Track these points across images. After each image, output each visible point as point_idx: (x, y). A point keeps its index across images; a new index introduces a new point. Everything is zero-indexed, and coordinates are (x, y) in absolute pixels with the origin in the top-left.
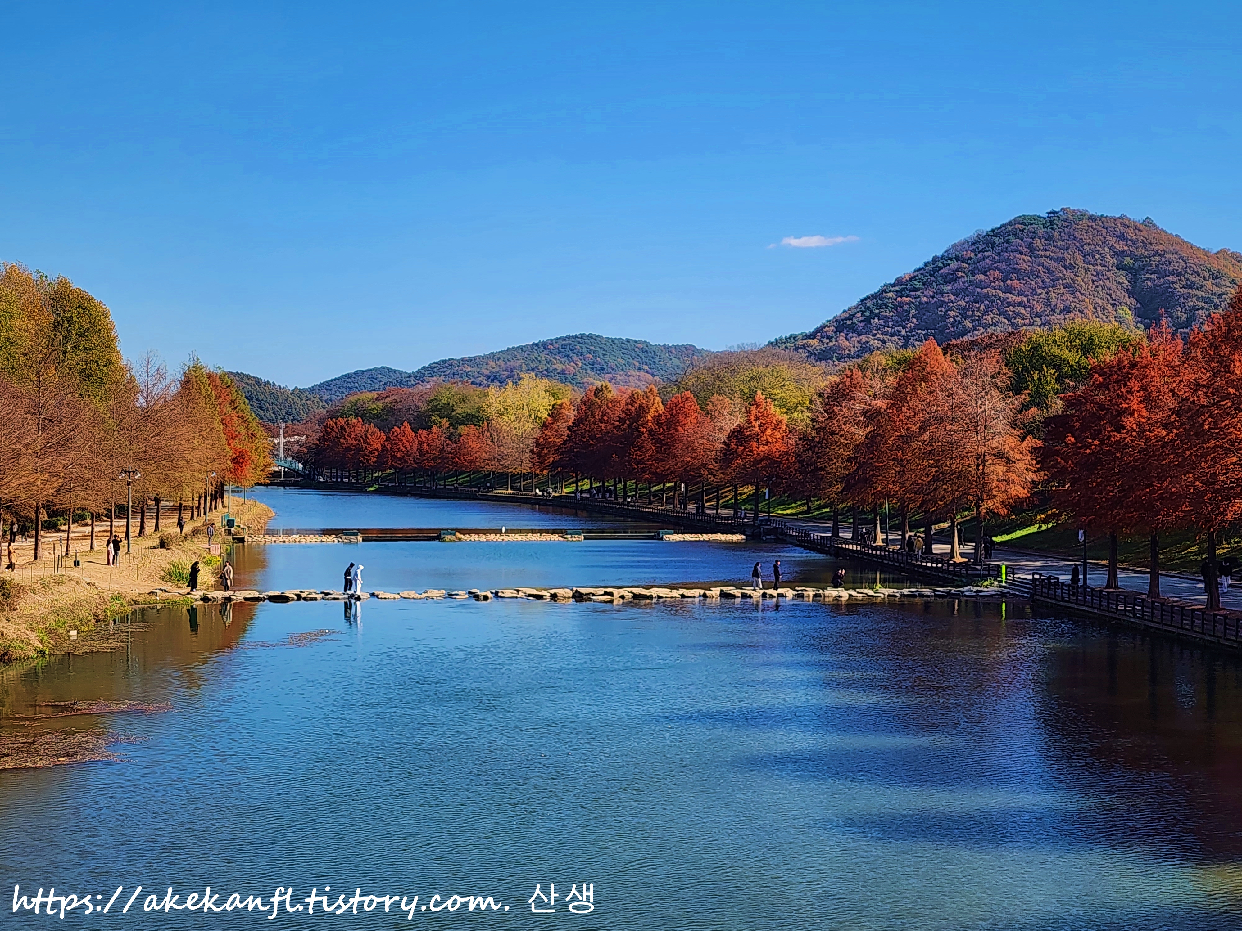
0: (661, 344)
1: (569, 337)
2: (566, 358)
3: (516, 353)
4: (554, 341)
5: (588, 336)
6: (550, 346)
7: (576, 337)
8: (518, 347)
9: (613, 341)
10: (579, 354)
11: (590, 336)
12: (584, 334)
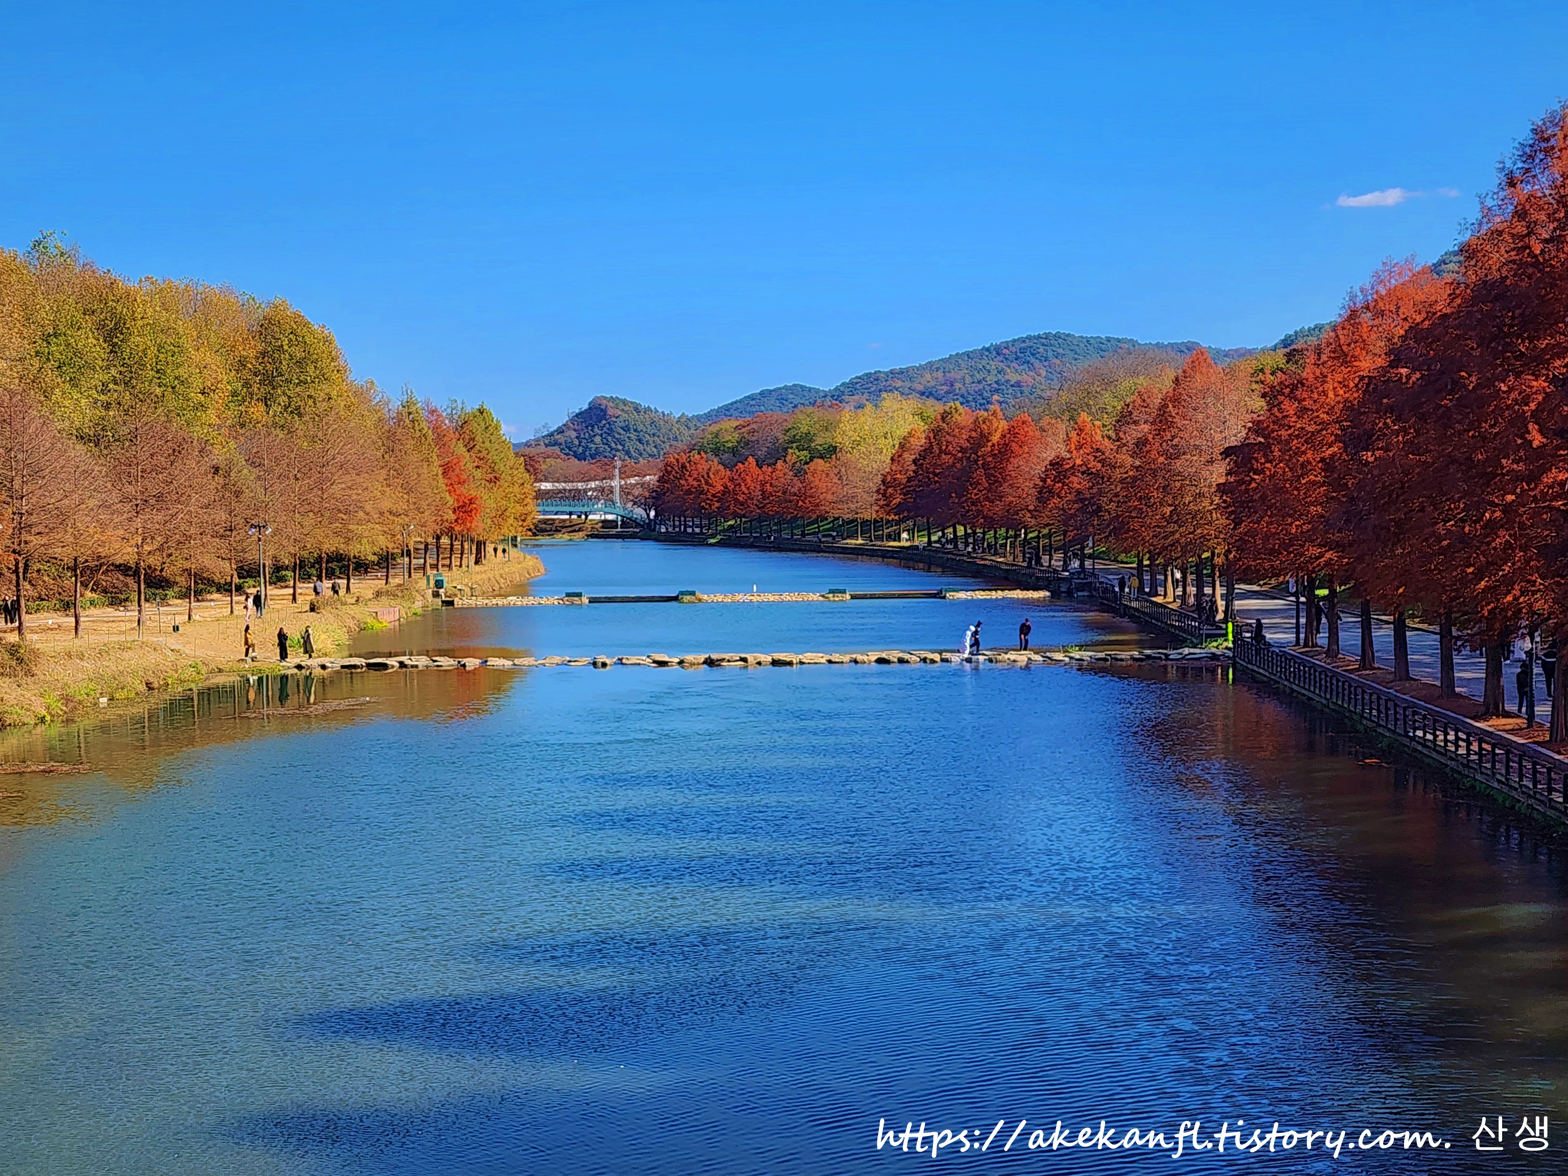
0: (1153, 343)
1: (1029, 338)
2: (1025, 366)
3: (960, 361)
4: (1010, 345)
5: (1055, 336)
6: (1005, 351)
7: (1039, 337)
8: (963, 354)
9: (1088, 341)
10: (1043, 359)
11: (1057, 336)
12: (1049, 333)
